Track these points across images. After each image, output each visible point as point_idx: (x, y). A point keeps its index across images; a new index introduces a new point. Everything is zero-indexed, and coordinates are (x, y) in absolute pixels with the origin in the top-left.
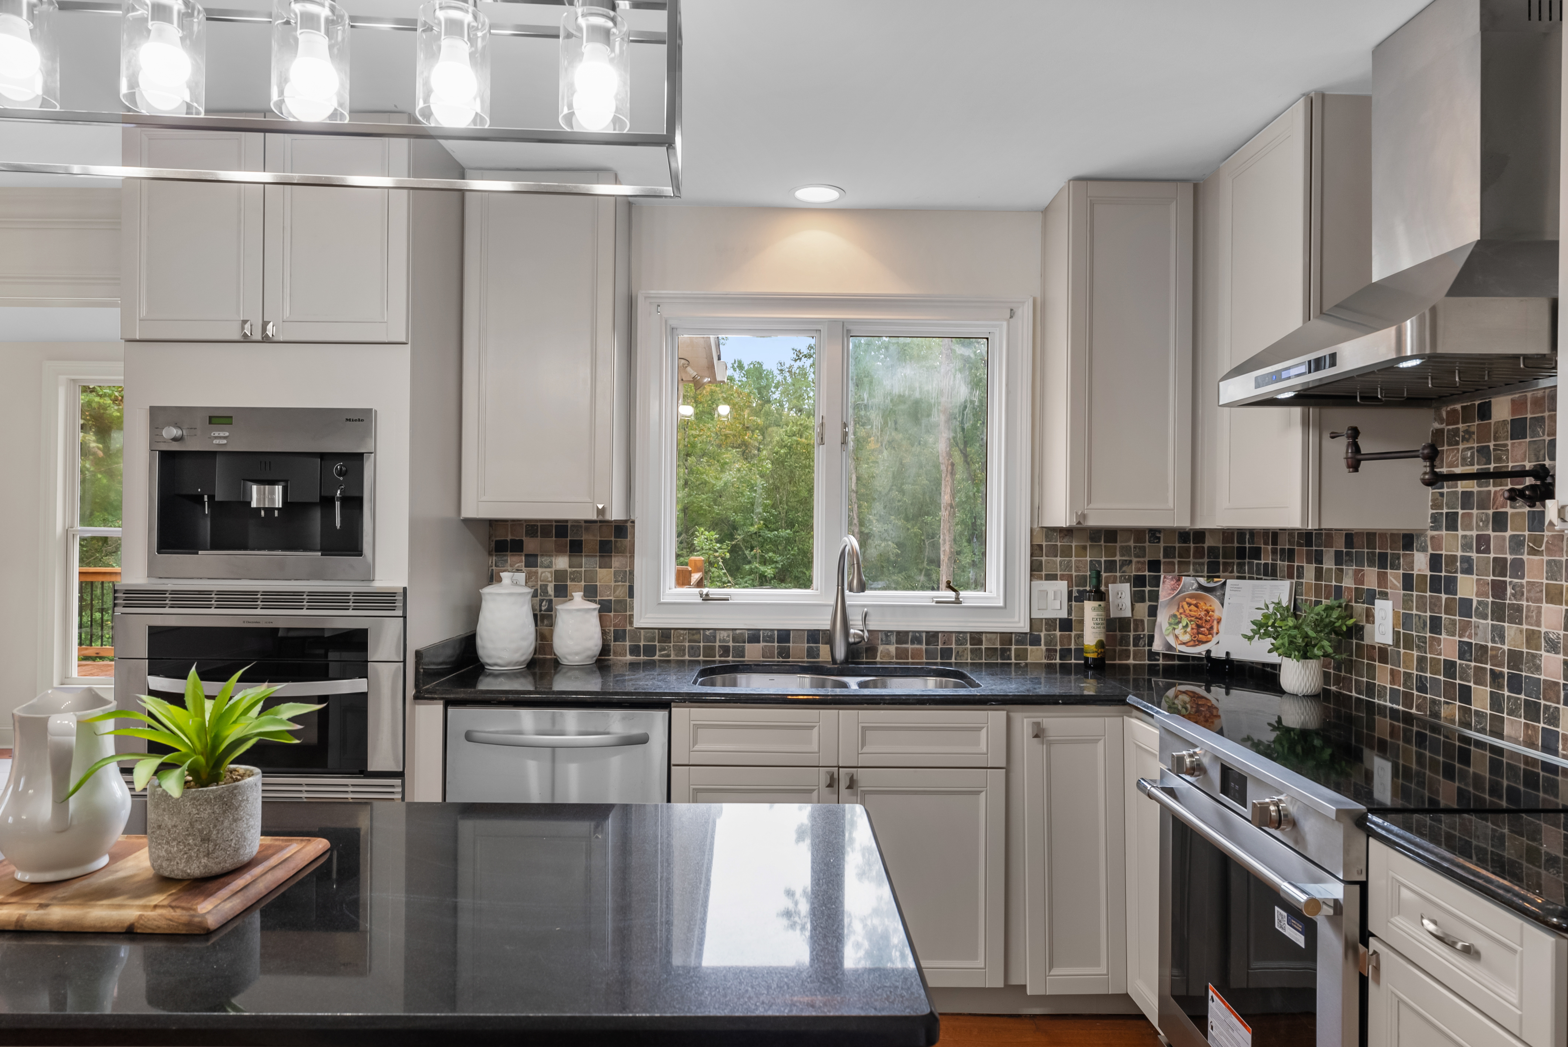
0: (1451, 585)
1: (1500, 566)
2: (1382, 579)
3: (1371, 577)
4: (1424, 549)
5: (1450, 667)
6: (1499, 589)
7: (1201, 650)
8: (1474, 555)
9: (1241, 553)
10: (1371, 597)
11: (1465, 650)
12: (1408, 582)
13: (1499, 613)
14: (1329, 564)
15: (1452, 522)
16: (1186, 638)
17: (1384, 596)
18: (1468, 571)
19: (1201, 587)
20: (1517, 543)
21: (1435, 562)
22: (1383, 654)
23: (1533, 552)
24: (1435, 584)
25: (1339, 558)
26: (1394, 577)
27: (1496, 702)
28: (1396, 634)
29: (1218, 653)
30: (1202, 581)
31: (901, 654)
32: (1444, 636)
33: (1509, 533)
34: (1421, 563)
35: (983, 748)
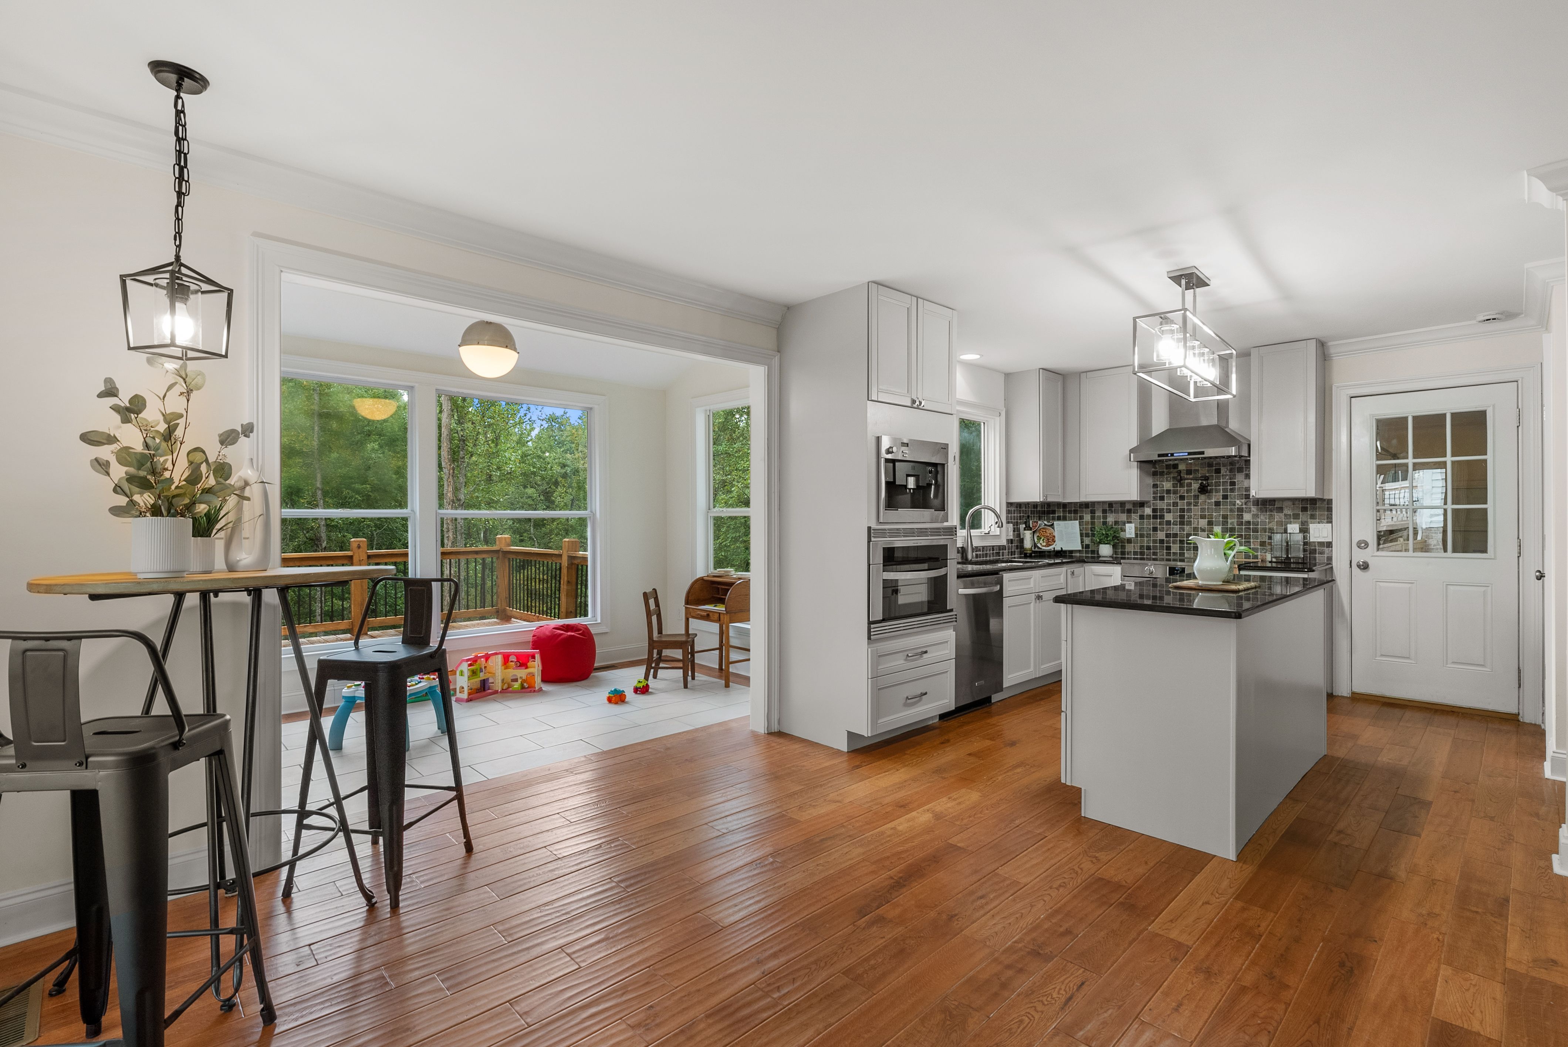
0: (1162, 517)
1: (1182, 510)
2: (1129, 517)
3: (1123, 517)
4: (1150, 507)
5: (1162, 541)
6: (1182, 517)
7: (1051, 548)
8: (1172, 508)
9: (1049, 513)
10: (1124, 524)
11: (1168, 536)
12: (1142, 517)
13: (1182, 523)
14: (1099, 514)
15: (1162, 498)
16: (1045, 544)
17: (1131, 522)
18: (1170, 512)
19: (1045, 525)
20: (1189, 504)
21: (1154, 510)
22: (1129, 541)
23: (1194, 506)
24: (1155, 517)
25: (1104, 511)
26: (1135, 517)
27: (1181, 548)
28: (1136, 535)
29: (1058, 548)
30: (1046, 522)
31: (977, 556)
32: (1159, 532)
33: (1186, 501)
34: (1148, 511)
35: (1032, 585)
